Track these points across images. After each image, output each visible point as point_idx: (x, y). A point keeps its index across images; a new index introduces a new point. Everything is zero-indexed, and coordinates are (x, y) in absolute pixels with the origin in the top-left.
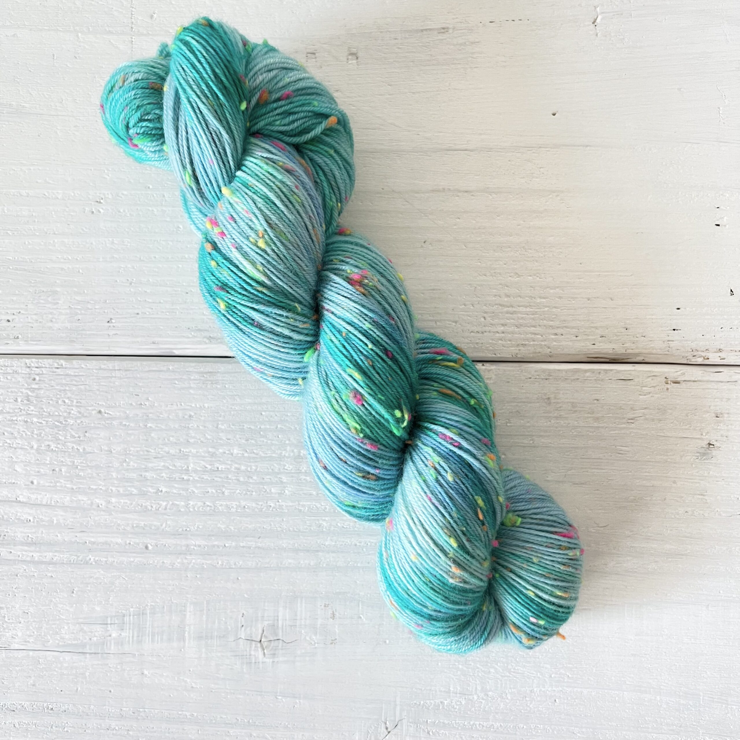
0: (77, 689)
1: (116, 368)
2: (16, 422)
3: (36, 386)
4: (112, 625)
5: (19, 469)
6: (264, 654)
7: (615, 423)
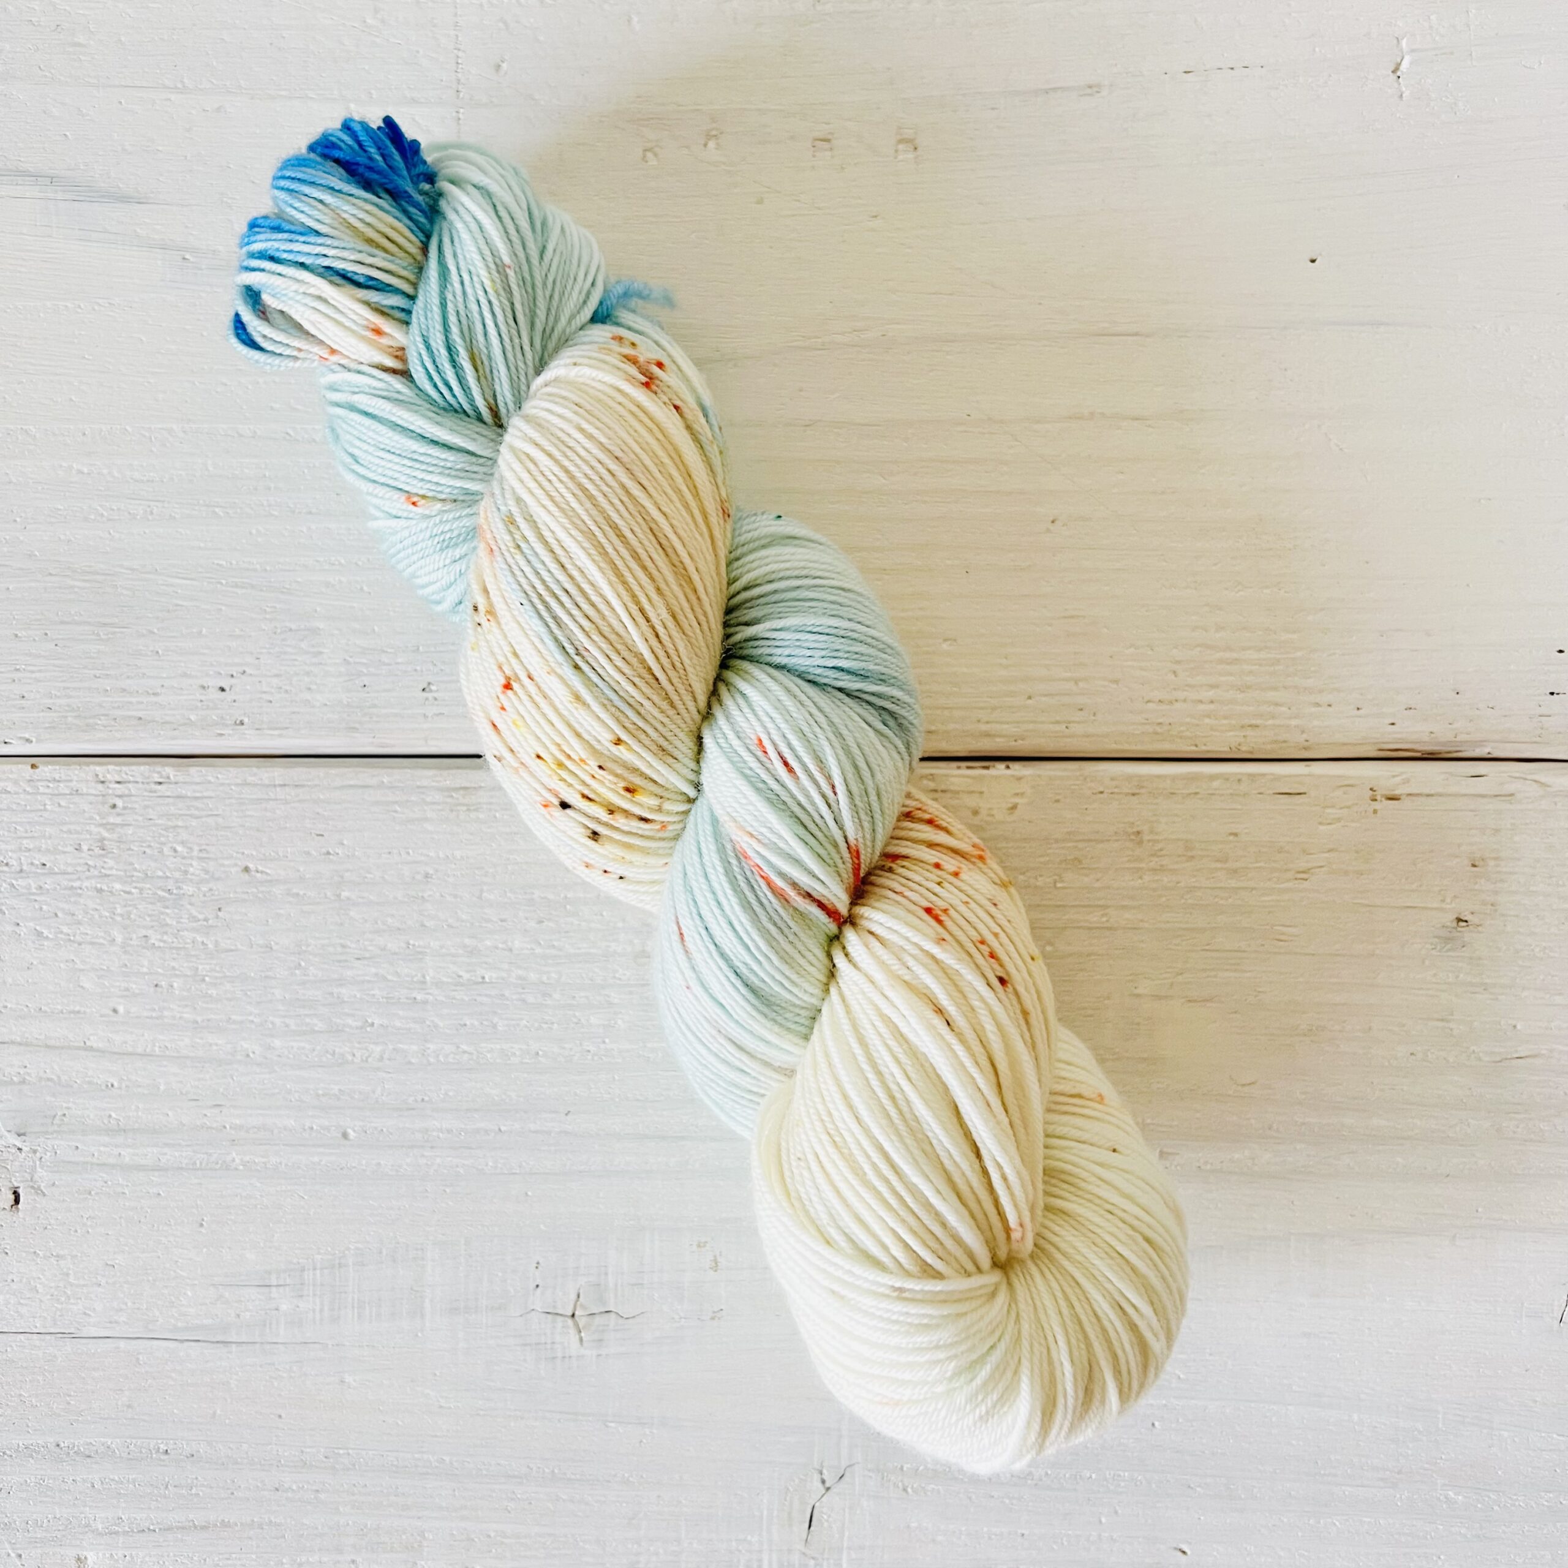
0: (215, 1413)
1: (277, 783)
2: (79, 891)
3: (118, 820)
4: (281, 1289)
5: (87, 985)
6: (581, 1340)
7: (1269, 880)
